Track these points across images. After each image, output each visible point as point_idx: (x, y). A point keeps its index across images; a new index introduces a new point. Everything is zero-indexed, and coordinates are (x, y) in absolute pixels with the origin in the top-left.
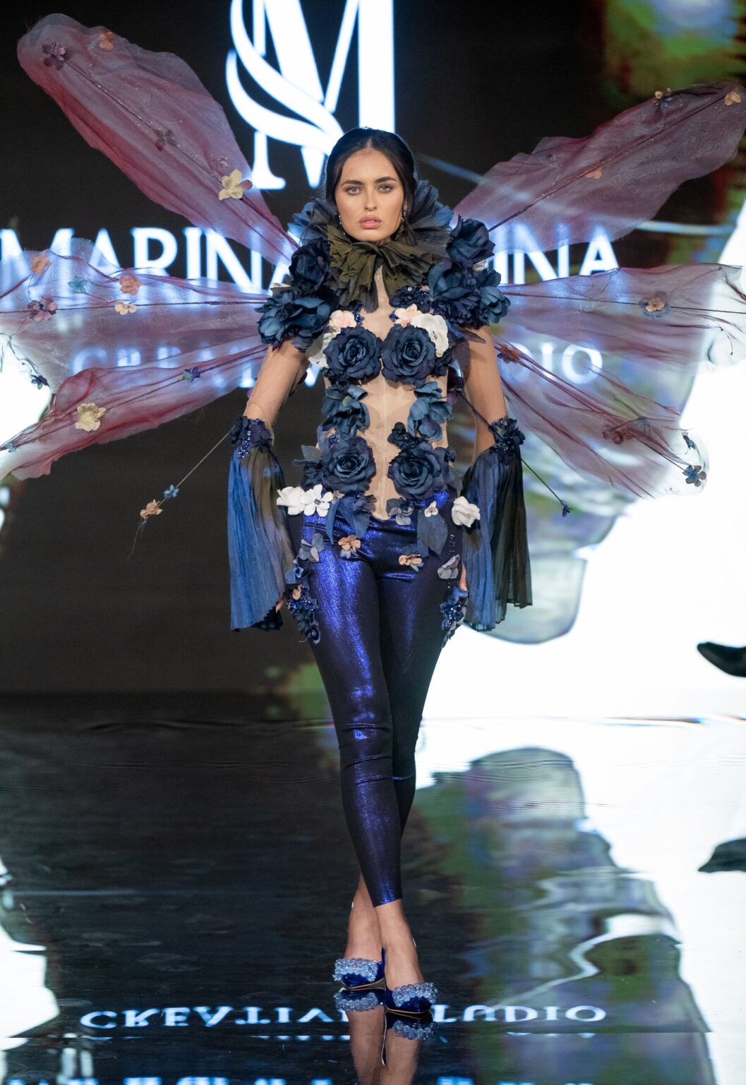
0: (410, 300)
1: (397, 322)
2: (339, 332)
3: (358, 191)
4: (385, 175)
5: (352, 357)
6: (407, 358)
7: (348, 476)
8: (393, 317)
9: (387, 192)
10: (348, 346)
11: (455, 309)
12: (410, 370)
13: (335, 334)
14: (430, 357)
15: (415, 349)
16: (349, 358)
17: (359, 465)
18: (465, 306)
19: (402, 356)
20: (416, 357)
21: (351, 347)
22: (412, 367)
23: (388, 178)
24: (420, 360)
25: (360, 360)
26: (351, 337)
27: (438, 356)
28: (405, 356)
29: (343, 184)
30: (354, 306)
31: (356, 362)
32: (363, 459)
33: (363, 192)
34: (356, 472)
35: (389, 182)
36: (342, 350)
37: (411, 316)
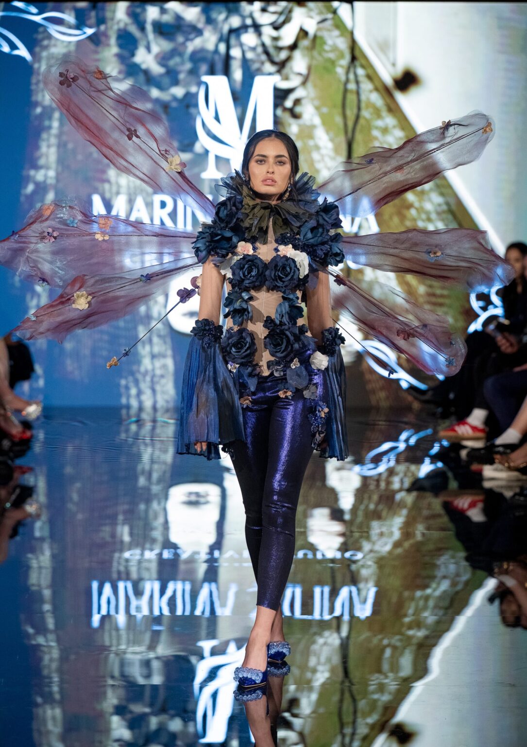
0: (288, 242)
1: (279, 253)
2: (242, 257)
3: (263, 162)
4: (282, 154)
5: (249, 273)
6: (281, 275)
7: (240, 354)
8: (276, 250)
9: (281, 165)
10: (246, 266)
11: (315, 251)
12: (282, 283)
13: (239, 258)
14: (295, 277)
15: (287, 271)
16: (246, 274)
17: (246, 345)
18: (321, 250)
19: (278, 274)
20: (287, 276)
21: (248, 267)
22: (283, 282)
23: (282, 156)
24: (289, 277)
25: (253, 276)
26: (249, 261)
27: (301, 278)
28: (280, 274)
29: (255, 157)
30: (253, 240)
31: (250, 277)
32: (247, 342)
33: (267, 163)
34: (244, 351)
35: (283, 159)
36: (242, 268)
37: (288, 251)
